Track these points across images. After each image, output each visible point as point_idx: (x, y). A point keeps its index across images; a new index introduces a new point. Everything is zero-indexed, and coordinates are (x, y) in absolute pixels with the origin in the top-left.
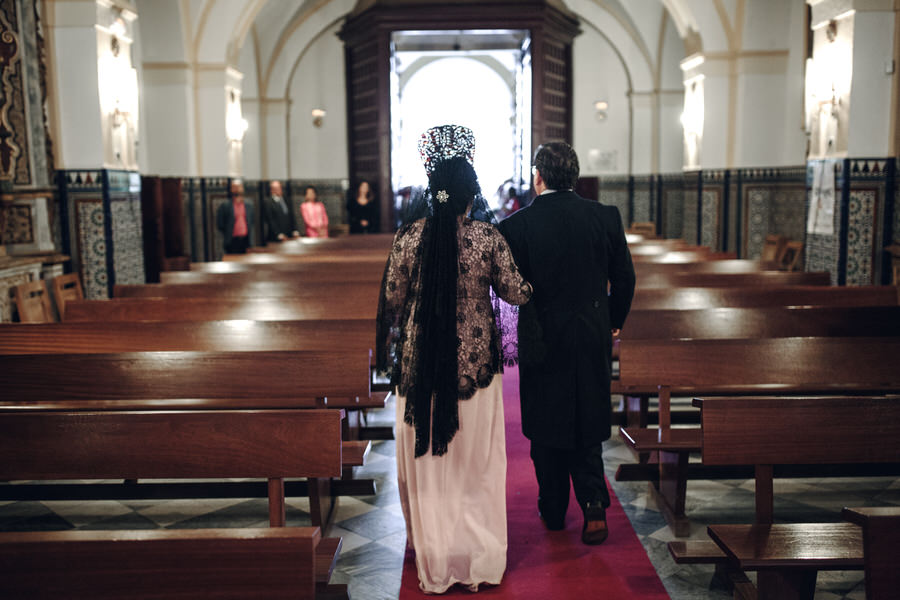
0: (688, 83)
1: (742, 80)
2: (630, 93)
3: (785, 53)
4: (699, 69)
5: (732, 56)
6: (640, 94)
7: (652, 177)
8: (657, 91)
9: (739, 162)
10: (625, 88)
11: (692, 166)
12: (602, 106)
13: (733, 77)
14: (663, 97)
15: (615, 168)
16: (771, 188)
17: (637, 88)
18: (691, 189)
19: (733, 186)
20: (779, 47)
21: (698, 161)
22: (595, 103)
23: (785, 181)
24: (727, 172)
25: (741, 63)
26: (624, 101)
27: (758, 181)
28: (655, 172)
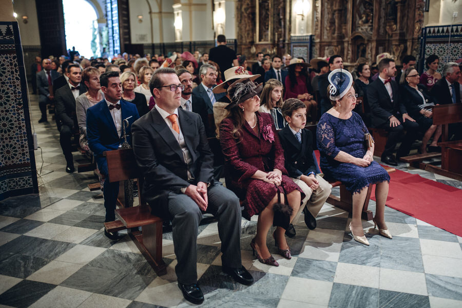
0: (176, 12)
1: (193, 13)
2: (150, 13)
3: (205, 5)
4: (179, 9)
5: (190, 5)
6: (155, 13)
7: (160, 44)
8: (160, 12)
9: (194, 39)
10: (148, 11)
11: (178, 40)
12: (140, 17)
13: (190, 12)
14: (163, 15)
15: (147, 41)
16: (204, 47)
17: (153, 10)
18: (179, 48)
19: (193, 47)
20: (204, 3)
21: (181, 39)
22: (138, 16)
23: (208, 45)
24: (190, 42)
25: (193, 8)
26: (149, 16)
27: (200, 45)
28: (162, 42)
